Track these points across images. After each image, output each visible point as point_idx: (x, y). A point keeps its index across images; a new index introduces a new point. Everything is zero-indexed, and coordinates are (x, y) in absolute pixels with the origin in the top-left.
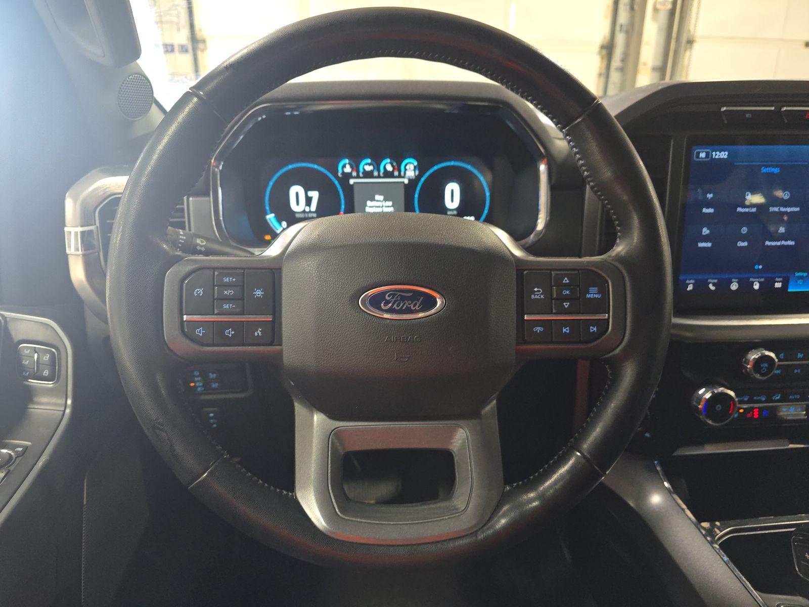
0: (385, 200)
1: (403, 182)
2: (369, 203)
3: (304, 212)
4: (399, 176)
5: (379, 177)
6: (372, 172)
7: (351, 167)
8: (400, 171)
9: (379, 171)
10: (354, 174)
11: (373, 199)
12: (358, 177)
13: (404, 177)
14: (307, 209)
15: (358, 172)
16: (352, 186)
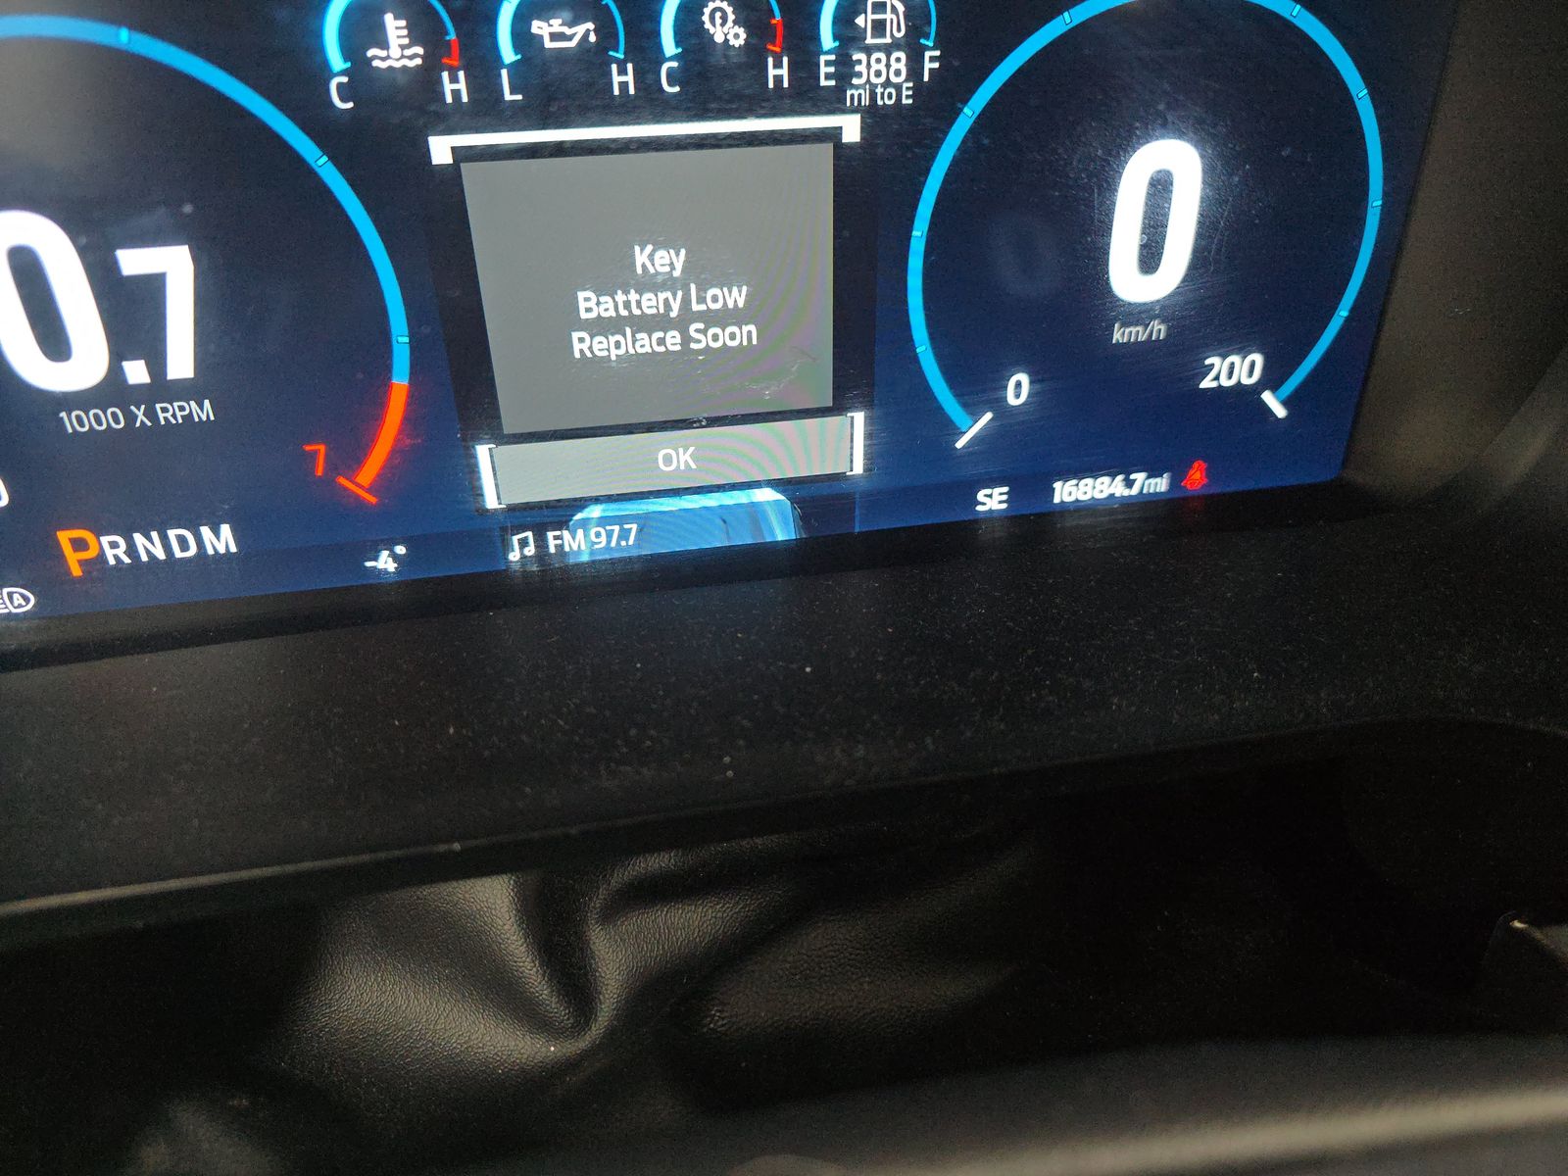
0: (702, 273)
1: (833, 135)
2: (589, 304)
3: (113, 390)
4: (805, 95)
5: (649, 103)
6: (594, 59)
7: (424, 30)
8: (802, 48)
9: (645, 50)
10: (455, 87)
11: (616, 276)
12: (486, 110)
13: (834, 102)
14: (136, 372)
15: (481, 63)
16: (451, 177)
